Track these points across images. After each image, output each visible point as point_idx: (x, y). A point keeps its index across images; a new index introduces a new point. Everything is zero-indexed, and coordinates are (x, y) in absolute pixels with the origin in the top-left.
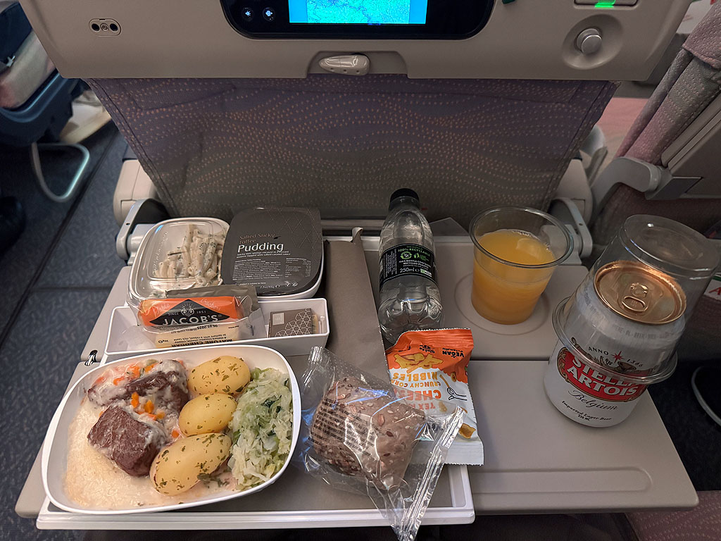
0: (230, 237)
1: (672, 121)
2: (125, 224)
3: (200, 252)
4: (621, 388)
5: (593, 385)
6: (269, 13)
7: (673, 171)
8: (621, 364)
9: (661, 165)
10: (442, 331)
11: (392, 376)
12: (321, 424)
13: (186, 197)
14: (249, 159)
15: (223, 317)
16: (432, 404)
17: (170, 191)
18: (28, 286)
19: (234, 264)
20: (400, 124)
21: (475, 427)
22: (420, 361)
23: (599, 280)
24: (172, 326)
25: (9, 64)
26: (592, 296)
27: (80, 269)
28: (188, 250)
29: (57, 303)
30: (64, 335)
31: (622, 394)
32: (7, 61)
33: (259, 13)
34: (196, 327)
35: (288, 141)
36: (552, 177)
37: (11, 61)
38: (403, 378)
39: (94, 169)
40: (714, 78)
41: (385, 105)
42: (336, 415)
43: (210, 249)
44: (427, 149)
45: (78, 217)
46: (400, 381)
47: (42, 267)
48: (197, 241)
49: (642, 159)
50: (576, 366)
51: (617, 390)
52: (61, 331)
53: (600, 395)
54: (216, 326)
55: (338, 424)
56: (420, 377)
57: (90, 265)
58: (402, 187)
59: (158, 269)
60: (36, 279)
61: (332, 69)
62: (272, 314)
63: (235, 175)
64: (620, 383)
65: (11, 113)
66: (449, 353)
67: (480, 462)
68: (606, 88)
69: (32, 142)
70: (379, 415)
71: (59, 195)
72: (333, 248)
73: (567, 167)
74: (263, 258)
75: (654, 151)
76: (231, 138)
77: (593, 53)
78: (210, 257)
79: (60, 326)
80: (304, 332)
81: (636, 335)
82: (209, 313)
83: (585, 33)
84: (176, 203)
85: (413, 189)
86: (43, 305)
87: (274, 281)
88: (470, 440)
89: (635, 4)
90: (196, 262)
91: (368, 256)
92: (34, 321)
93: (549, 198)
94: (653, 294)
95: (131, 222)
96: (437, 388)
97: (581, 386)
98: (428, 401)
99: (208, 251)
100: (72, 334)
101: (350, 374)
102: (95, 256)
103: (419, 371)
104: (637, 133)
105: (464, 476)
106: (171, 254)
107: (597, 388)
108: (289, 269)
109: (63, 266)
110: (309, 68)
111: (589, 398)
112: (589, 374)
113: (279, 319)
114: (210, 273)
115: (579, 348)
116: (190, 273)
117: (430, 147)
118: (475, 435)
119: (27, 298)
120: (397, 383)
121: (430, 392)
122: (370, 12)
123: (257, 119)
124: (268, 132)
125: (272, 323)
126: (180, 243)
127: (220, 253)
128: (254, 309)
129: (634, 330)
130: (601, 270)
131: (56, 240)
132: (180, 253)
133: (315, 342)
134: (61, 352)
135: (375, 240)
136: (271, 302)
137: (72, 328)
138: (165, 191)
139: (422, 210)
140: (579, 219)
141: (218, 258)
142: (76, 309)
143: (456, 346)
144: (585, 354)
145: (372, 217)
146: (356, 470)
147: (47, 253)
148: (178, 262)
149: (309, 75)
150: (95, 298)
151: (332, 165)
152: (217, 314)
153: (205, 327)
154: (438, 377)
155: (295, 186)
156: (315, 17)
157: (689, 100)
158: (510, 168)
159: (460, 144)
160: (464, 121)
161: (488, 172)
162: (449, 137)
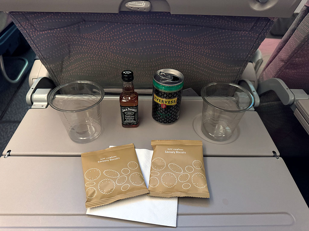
2: (31, 88)
13: (63, 77)
17: (55, 74)
20: (167, 41)
36: (240, 69)
41: (159, 30)
47: (4, 112)
61: (132, 8)
63: (86, 66)
71: (13, 80)
76: (84, 47)
86: (4, 129)
93: (238, 79)
95: (34, 88)
110: (120, 8)
117: (182, 53)
123: (96, 37)
124: (102, 44)
131: (12, 100)
140: (253, 89)
147: (7, 106)
149: (120, 11)
151: (134, 61)
158: (220, 64)
159: (196, 51)
160: (198, 40)
161: (209, 66)
162: (191, 48)
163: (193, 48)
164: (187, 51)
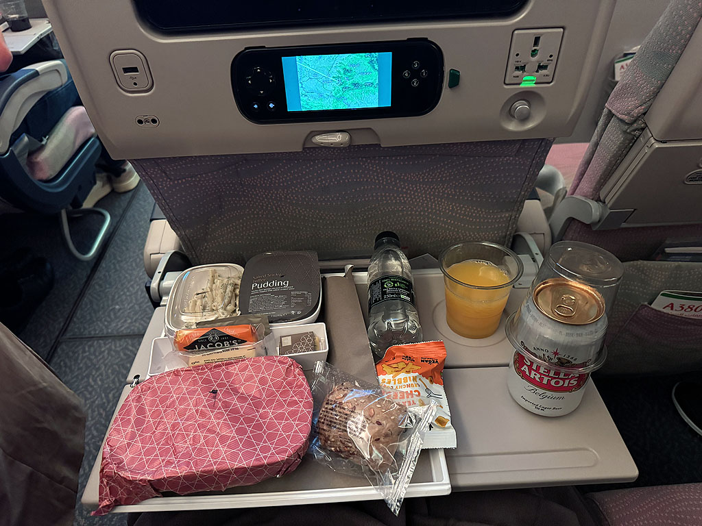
0: (245, 278)
1: (604, 166)
2: (157, 272)
3: (222, 291)
4: (564, 380)
5: (541, 379)
6: (271, 105)
7: (609, 206)
8: (559, 359)
9: (601, 201)
10: (419, 344)
11: (381, 381)
12: (324, 419)
13: (206, 248)
14: (258, 214)
15: (241, 342)
16: (413, 401)
17: (193, 244)
18: (58, 337)
19: (249, 299)
20: (379, 181)
21: (449, 418)
22: (403, 368)
23: (537, 294)
24: (202, 350)
25: (44, 143)
26: (532, 307)
27: (103, 319)
28: (211, 290)
29: (84, 352)
30: (91, 380)
31: (566, 385)
32: (42, 140)
33: (264, 105)
34: (221, 350)
35: (290, 199)
36: (511, 217)
37: (45, 140)
38: (389, 382)
39: (114, 229)
40: (628, 131)
41: (366, 166)
42: (336, 411)
43: (230, 288)
44: (404, 199)
45: (100, 273)
46: (387, 385)
47: (69, 319)
48: (218, 282)
49: (586, 196)
50: (527, 365)
51: (561, 383)
52: (88, 376)
53: (548, 387)
54: (238, 349)
55: (337, 418)
56: (403, 381)
57: (112, 316)
58: (385, 230)
59: (188, 306)
60: (64, 331)
61: (322, 143)
62: (281, 337)
63: (246, 228)
64: (562, 376)
65: (45, 184)
66: (427, 361)
67: (454, 445)
68: (543, 143)
69: (62, 209)
70: (370, 408)
71: (84, 254)
72: (329, 283)
73: (523, 208)
74: (272, 293)
75: (594, 190)
76: (243, 199)
77: (525, 119)
78: (230, 295)
79: (86, 372)
80: (308, 350)
81: (567, 334)
82: (230, 339)
83: (517, 104)
84: (198, 255)
85: (394, 232)
86: (71, 354)
87: (281, 310)
88: (445, 428)
89: (551, 82)
90: (219, 299)
91: (358, 288)
92: (64, 369)
93: (510, 234)
94: (580, 302)
95: (162, 271)
96: (417, 388)
97: (532, 381)
98: (410, 399)
99: (227, 290)
100: (98, 379)
101: (346, 380)
102: (117, 307)
103: (402, 375)
104: (582, 175)
105: (442, 457)
106: (198, 294)
107: (545, 382)
108: (294, 301)
109: (88, 318)
110: (304, 144)
111: (540, 391)
112: (537, 370)
113: (287, 342)
114: (230, 307)
115: (527, 349)
116: (214, 308)
117: (406, 197)
118: (449, 424)
119: (56, 348)
120: (385, 386)
121: (411, 391)
122: (349, 101)
123: (264, 182)
124: (273, 193)
125: (281, 345)
126: (206, 286)
127: (237, 291)
128: (266, 334)
129: (565, 330)
130: (539, 286)
131: (81, 295)
132: (205, 292)
133: (318, 357)
134: (88, 396)
135: (364, 274)
136: (280, 328)
137: (98, 373)
138: (189, 244)
139: (403, 249)
140: (535, 249)
141: (236, 296)
142: (101, 356)
143: (432, 356)
144: (532, 354)
145: (361, 256)
146: (353, 454)
147: (74, 306)
148: (204, 300)
149: (304, 148)
150: (118, 345)
151: (326, 215)
152: (236, 339)
153: (229, 350)
154: (418, 380)
155: (297, 234)
156: (308, 107)
157: (614, 148)
158: (474, 210)
159: (430, 193)
160: (431, 175)
161: (456, 215)
162: (420, 188)
163: (424, 189)
164: (414, 194)
